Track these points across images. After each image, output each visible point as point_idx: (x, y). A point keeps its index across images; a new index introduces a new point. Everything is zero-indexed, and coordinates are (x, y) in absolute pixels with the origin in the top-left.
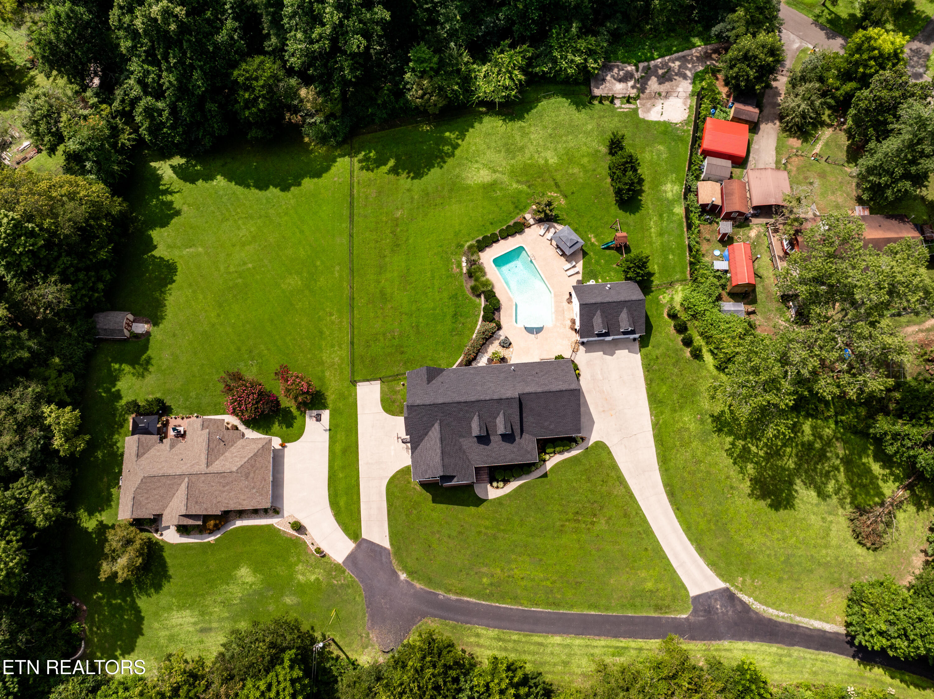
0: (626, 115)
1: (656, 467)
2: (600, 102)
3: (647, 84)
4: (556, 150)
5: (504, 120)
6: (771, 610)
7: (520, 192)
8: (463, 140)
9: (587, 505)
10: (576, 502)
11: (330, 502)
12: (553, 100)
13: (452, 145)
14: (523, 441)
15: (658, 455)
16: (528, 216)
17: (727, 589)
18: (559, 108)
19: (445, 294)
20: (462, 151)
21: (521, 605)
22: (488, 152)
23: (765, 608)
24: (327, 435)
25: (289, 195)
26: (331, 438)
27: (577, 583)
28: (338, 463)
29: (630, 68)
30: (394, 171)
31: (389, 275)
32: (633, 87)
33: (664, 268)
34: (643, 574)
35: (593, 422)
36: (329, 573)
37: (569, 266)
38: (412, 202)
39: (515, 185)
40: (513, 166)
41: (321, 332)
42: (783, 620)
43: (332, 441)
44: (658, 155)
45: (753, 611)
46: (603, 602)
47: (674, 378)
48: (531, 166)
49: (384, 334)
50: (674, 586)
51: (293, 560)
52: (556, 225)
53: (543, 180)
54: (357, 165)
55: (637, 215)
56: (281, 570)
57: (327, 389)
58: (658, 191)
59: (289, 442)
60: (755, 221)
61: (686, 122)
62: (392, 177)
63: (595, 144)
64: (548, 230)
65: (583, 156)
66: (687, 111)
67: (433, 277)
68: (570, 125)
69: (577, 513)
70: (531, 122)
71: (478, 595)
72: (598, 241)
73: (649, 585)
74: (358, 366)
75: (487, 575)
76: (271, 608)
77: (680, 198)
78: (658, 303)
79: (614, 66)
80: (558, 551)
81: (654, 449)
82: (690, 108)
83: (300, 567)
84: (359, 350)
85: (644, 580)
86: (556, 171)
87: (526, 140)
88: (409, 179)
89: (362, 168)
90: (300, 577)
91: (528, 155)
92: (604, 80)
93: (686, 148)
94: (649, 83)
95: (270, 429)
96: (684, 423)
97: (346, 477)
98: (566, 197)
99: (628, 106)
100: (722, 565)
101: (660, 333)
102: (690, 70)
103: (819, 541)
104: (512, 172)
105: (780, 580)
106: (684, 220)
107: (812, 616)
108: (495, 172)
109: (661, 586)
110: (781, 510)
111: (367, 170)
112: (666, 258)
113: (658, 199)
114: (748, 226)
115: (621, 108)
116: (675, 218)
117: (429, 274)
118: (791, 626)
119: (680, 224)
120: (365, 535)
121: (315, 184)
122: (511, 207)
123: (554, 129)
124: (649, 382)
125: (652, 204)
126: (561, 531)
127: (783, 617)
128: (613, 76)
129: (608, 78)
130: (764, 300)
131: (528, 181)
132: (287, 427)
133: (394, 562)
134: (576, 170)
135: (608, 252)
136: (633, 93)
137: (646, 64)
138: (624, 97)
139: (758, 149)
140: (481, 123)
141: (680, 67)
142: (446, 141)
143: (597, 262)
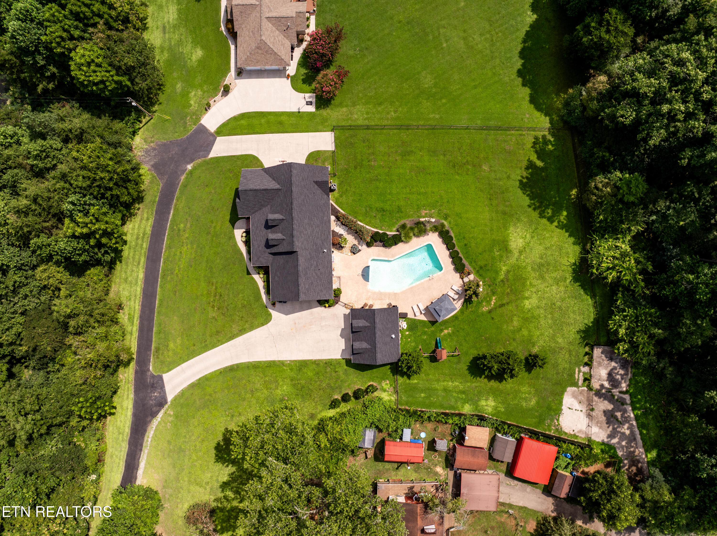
0: (572, 375)
1: (251, 360)
2: (586, 354)
3: (605, 399)
4: (538, 307)
5: (575, 264)
6: (152, 432)
7: (497, 273)
8: (556, 227)
9: (226, 304)
10: (228, 295)
11: (245, 113)
12: (592, 309)
13: (553, 216)
14: (267, 255)
15: (260, 362)
16: (472, 277)
17: (166, 403)
18: (583, 314)
19: (402, 203)
20: (545, 225)
21: (165, 251)
22: (541, 248)
23: (154, 429)
24: (295, 110)
25: (514, 76)
26: (293, 113)
27: (176, 292)
28: (272, 118)
29: (624, 386)
30: (531, 165)
31: (426, 158)
32: (602, 386)
33: (414, 389)
34: (179, 341)
35: (287, 314)
36: (194, 114)
37: (422, 308)
38: (496, 179)
39: (504, 268)
40: (525, 268)
41: (380, 104)
42: (145, 441)
43: (290, 114)
44: (525, 399)
45: (152, 419)
46: (163, 310)
47: (318, 383)
48: (524, 285)
49: (373, 153)
50: (170, 363)
51: (205, 87)
52: (462, 300)
53: (508, 294)
54: (540, 134)
55: (467, 372)
56: (198, 79)
57: (332, 109)
58: (488, 393)
59: (291, 81)
60: (451, 474)
61: (559, 429)
62: (525, 163)
63: (541, 343)
64: (457, 293)
65: (530, 331)
66: (572, 433)
67: (419, 194)
68: (564, 322)
69: (221, 296)
70: (570, 288)
71: (173, 220)
72: (445, 335)
73: (171, 345)
74: (348, 133)
75: (185, 227)
76: (175, 75)
77: (479, 411)
78: (383, 379)
79: (627, 370)
80: (196, 279)
81: (264, 359)
82: (575, 436)
83: (200, 93)
84: (362, 134)
85: (175, 342)
86: (517, 306)
87: (550, 282)
88: (520, 178)
89: (536, 138)
90: (193, 94)
91: (535, 282)
92: (611, 359)
93: (530, 425)
94: (606, 402)
95: (302, 67)
96: (282, 386)
97: (261, 124)
98: (490, 312)
99: (581, 378)
100: (182, 401)
101: (357, 377)
102: (619, 443)
103: (193, 477)
104: (519, 268)
105: (169, 442)
106: (457, 412)
107: (148, 463)
108: (521, 252)
109: (170, 353)
110: (215, 452)
111: (534, 143)
112: (422, 391)
113: (480, 392)
114: (447, 467)
115: (579, 371)
116: (459, 404)
117: (423, 190)
118: (142, 445)
119: (454, 408)
120: (218, 139)
121: (524, 98)
122: (481, 263)
123: (560, 308)
124: (316, 363)
125: (476, 387)
126: (210, 283)
127: (147, 441)
128: (615, 368)
129: (613, 364)
130: (377, 468)
131: (508, 280)
132: (303, 80)
133: (199, 161)
134: (515, 323)
135: (434, 343)
136: (596, 385)
137: (628, 401)
138: (591, 376)
139: (525, 490)
140: (574, 244)
141: (624, 434)
142: (557, 212)
143: (425, 333)
